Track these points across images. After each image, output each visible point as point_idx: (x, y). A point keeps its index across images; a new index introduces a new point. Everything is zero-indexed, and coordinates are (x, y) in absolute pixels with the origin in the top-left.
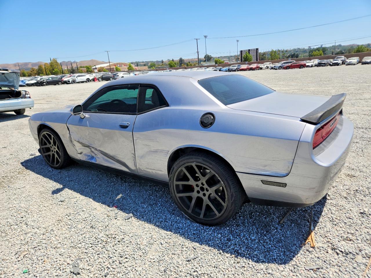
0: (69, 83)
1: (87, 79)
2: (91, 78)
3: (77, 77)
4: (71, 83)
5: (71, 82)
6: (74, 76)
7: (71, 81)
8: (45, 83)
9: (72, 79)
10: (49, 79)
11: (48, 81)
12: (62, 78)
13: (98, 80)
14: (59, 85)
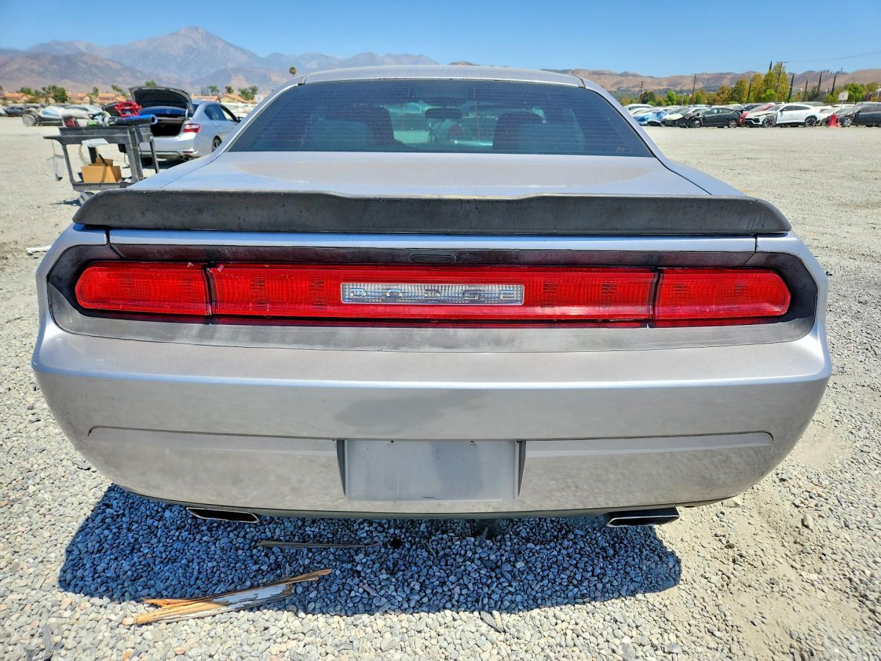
0: (757, 126)
1: (808, 118)
2: (821, 116)
3: (781, 111)
4: (761, 126)
5: (761, 123)
6: (776, 109)
7: (761, 119)
8: (698, 122)
9: (766, 114)
10: (712, 113)
11: (706, 116)
12: (742, 111)
13: (839, 124)
14: (729, 127)
